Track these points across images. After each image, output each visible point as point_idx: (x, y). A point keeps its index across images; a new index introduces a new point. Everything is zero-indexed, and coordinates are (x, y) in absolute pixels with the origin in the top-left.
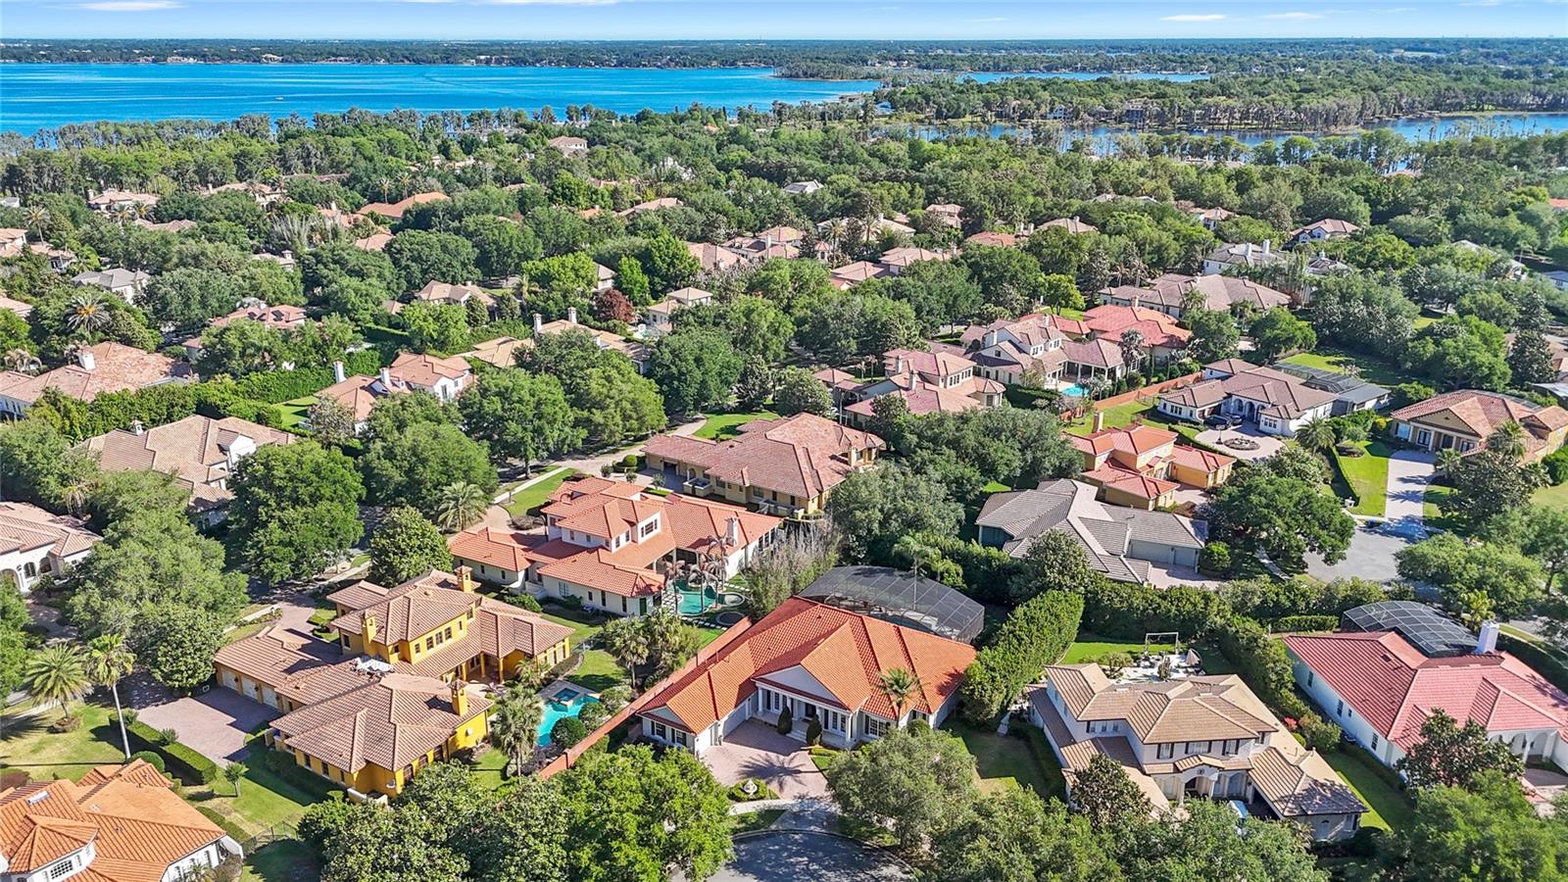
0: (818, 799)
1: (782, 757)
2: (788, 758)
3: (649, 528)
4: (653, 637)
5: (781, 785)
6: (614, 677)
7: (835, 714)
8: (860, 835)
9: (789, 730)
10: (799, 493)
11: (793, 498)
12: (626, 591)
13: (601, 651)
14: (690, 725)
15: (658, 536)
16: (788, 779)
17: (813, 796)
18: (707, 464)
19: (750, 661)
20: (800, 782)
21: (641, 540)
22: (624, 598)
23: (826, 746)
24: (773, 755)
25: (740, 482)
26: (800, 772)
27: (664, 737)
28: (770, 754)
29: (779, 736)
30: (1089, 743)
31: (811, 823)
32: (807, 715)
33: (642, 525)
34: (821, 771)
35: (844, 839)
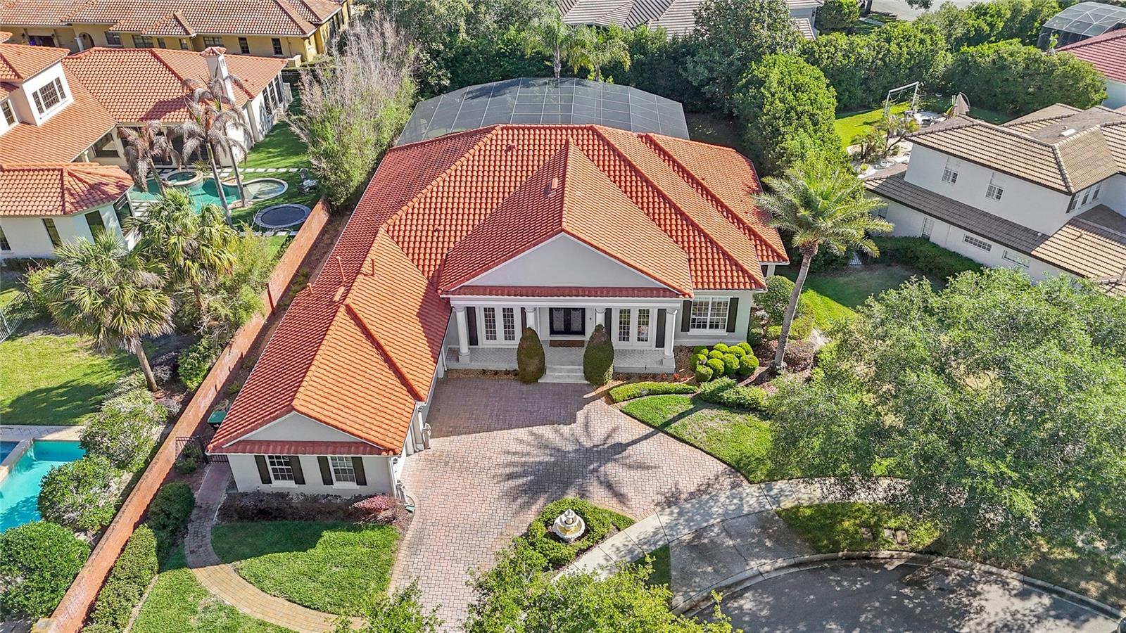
0: (703, 491)
1: (565, 429)
2: (577, 427)
3: (49, 95)
4: (173, 264)
5: (609, 486)
6: (95, 380)
7: (625, 313)
8: (855, 543)
9: (541, 371)
10: (284, 30)
11: (276, 41)
12: (47, 204)
13: (37, 335)
14: (373, 436)
15: (69, 110)
16: (612, 470)
17: (693, 489)
18: (108, 17)
19: (407, 261)
20: (642, 467)
21: (41, 119)
22: (49, 224)
23: (628, 377)
24: (546, 431)
25: (178, 31)
26: (621, 447)
27: (300, 480)
28: (534, 429)
29: (525, 388)
30: (1072, 231)
31: (742, 555)
32: (552, 332)
33: (31, 87)
34: (661, 429)
35: (837, 565)
